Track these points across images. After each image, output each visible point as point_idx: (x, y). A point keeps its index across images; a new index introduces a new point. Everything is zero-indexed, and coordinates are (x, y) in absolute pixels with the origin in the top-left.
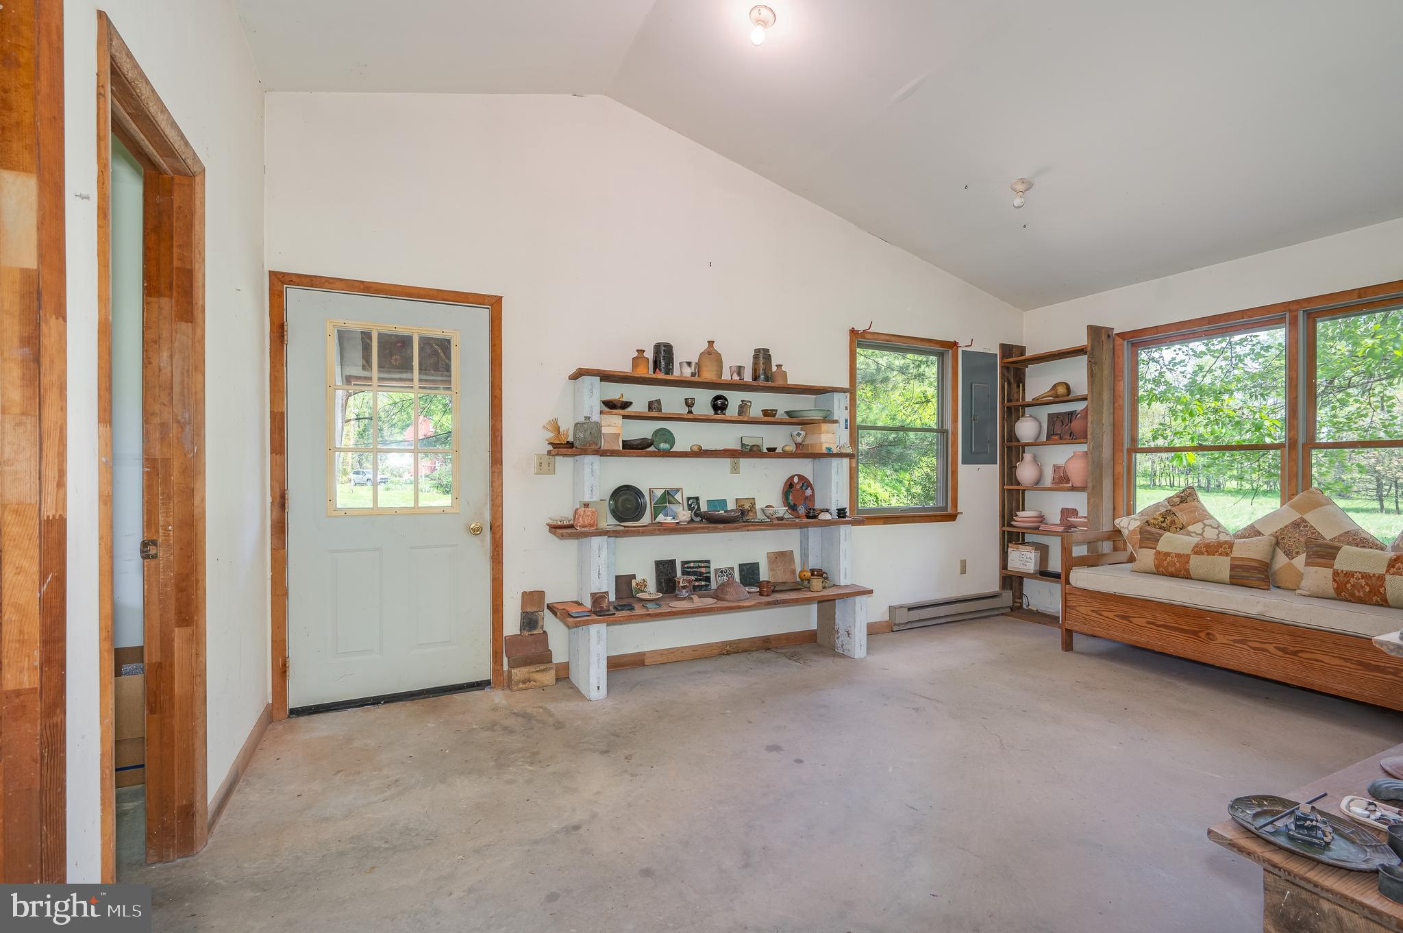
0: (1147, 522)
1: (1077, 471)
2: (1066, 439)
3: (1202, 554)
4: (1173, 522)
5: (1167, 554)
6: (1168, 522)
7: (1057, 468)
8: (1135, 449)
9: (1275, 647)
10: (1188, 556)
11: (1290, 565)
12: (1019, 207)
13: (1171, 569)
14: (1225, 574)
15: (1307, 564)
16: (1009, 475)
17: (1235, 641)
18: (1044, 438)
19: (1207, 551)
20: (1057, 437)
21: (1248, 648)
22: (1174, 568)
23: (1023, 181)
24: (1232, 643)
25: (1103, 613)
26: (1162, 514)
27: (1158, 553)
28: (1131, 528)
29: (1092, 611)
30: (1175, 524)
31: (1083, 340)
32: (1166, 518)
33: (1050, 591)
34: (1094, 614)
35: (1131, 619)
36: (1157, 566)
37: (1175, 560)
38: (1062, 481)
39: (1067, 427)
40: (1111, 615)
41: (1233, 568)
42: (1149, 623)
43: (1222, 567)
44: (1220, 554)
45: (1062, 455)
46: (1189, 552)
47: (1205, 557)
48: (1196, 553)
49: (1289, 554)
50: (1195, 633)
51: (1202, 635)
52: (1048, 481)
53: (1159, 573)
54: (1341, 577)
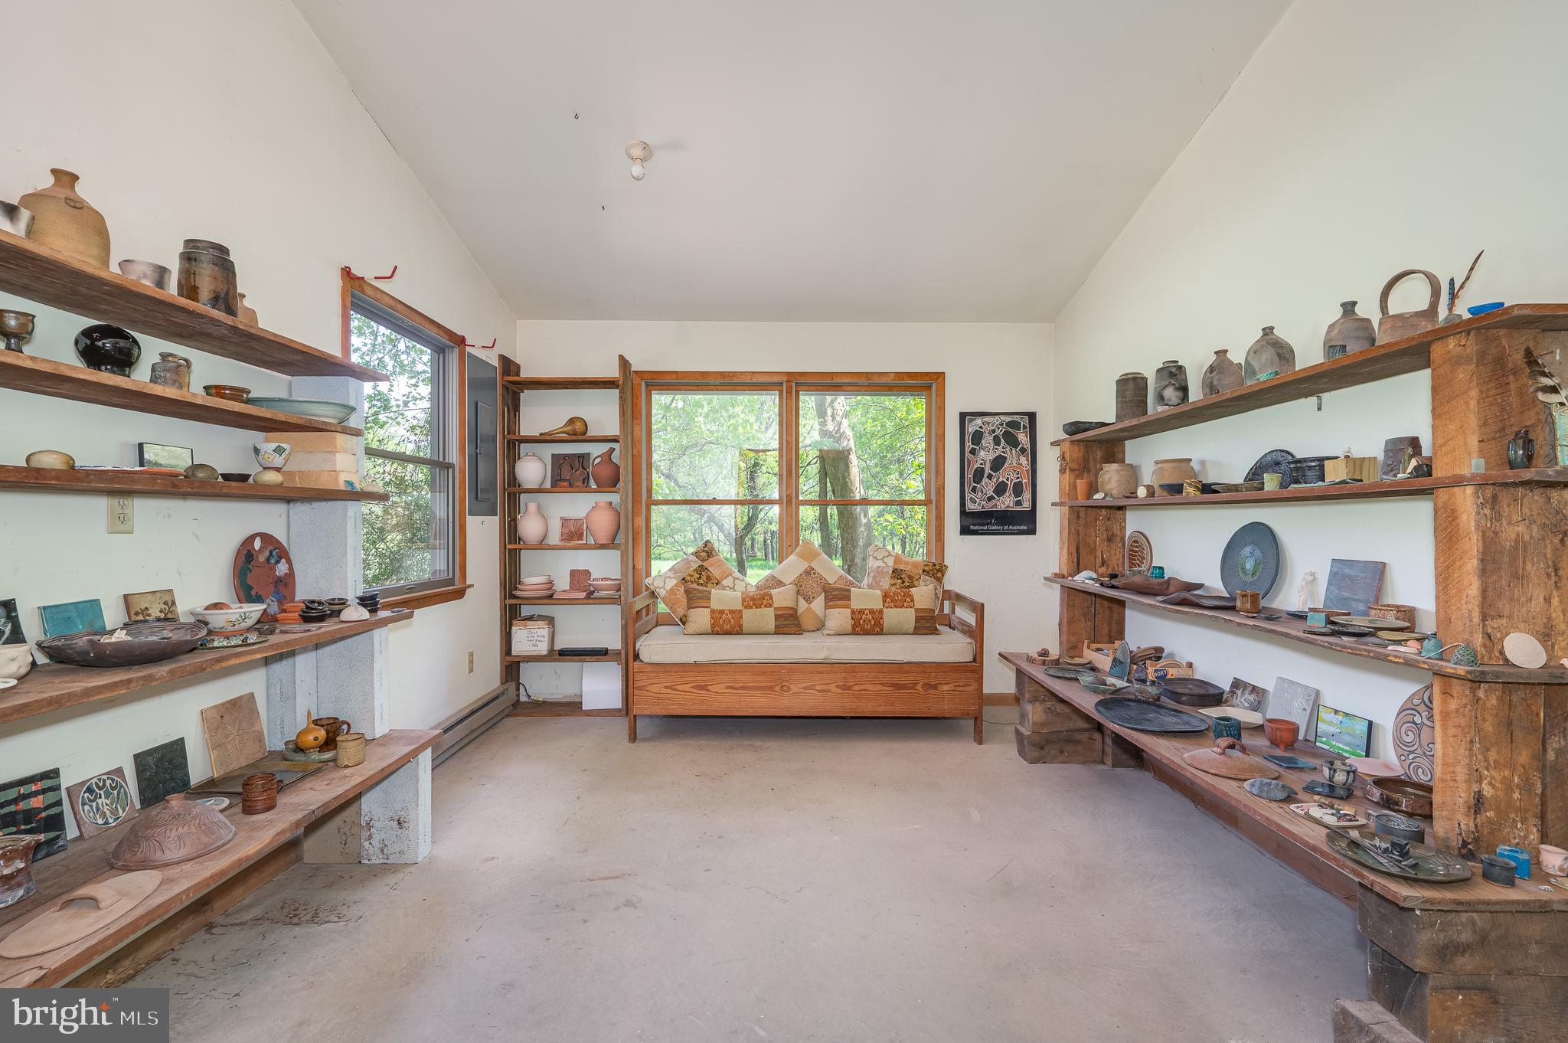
0: (684, 579)
1: (602, 524)
2: (578, 487)
3: (751, 607)
4: (709, 578)
5: (722, 612)
6: (704, 577)
7: (565, 521)
8: (652, 502)
9: (836, 686)
10: (740, 611)
11: (809, 610)
12: (638, 179)
13: (727, 627)
14: (771, 624)
15: (827, 607)
16: (511, 534)
17: (805, 688)
18: (548, 485)
19: (754, 604)
20: (566, 484)
21: (816, 692)
22: (727, 626)
23: (646, 146)
24: (802, 691)
25: (679, 687)
26: (696, 570)
27: (713, 611)
28: (668, 587)
29: (666, 687)
30: (711, 580)
31: (613, 372)
32: (700, 574)
33: (555, 673)
34: (669, 691)
35: (709, 687)
36: (713, 626)
37: (730, 616)
38: (574, 535)
39: (578, 472)
40: (687, 687)
41: (777, 617)
42: (728, 688)
43: (766, 617)
44: (765, 606)
45: (577, 506)
46: (739, 607)
47: (754, 610)
48: (746, 607)
49: (808, 600)
50: (771, 688)
51: (777, 688)
52: (554, 538)
53: (714, 633)
54: (857, 615)
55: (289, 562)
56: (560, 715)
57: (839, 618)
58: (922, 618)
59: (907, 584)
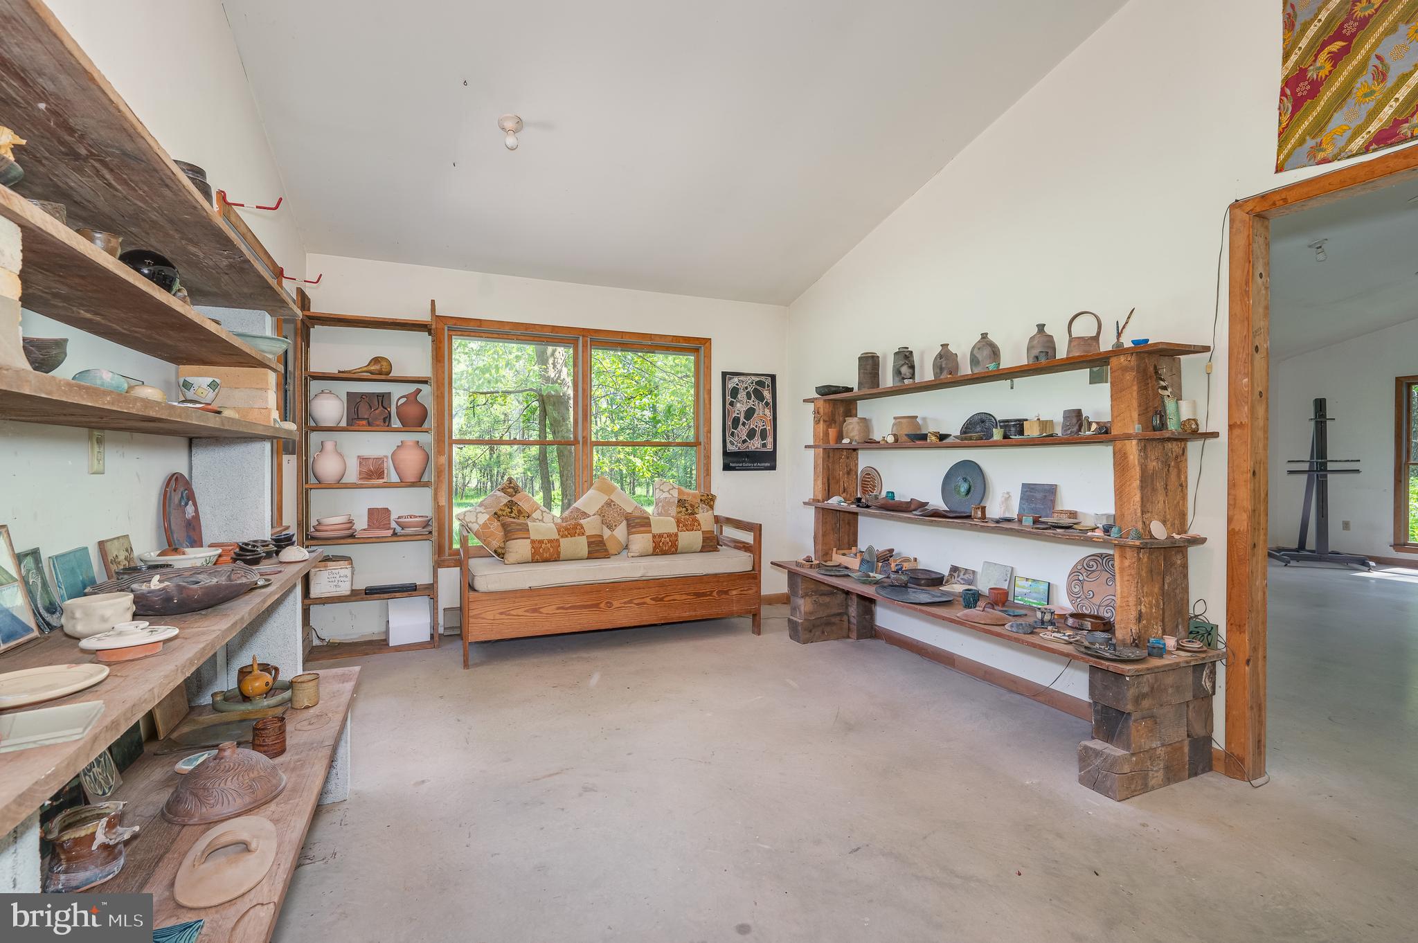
0: (495, 513)
2: (378, 426)
3: (567, 536)
4: (520, 512)
5: (541, 542)
6: (515, 512)
7: (362, 460)
8: (452, 442)
9: (651, 599)
10: (558, 540)
11: (612, 536)
12: (512, 149)
13: (546, 555)
14: (585, 551)
15: (629, 533)
16: (306, 472)
17: (625, 603)
18: (344, 424)
19: (569, 534)
20: (364, 422)
21: (634, 606)
22: (545, 554)
23: (519, 121)
24: (623, 605)
25: (512, 612)
26: (506, 505)
27: (533, 542)
28: (481, 521)
29: (501, 613)
30: (522, 513)
32: (511, 509)
34: (503, 616)
35: (541, 610)
36: (533, 555)
37: (549, 545)
38: (373, 473)
39: (377, 411)
40: (520, 612)
41: (590, 544)
42: (558, 608)
43: (580, 545)
44: (579, 535)
45: (377, 445)
46: (557, 537)
47: (570, 539)
48: (562, 537)
49: (610, 527)
50: (597, 606)
51: (602, 605)
52: (352, 476)
53: (534, 561)
54: (657, 538)
55: (195, 504)
56: (367, 654)
57: (641, 541)
58: (708, 538)
59: (690, 511)
